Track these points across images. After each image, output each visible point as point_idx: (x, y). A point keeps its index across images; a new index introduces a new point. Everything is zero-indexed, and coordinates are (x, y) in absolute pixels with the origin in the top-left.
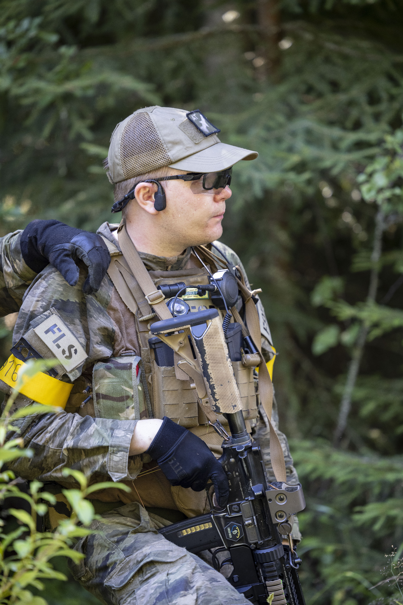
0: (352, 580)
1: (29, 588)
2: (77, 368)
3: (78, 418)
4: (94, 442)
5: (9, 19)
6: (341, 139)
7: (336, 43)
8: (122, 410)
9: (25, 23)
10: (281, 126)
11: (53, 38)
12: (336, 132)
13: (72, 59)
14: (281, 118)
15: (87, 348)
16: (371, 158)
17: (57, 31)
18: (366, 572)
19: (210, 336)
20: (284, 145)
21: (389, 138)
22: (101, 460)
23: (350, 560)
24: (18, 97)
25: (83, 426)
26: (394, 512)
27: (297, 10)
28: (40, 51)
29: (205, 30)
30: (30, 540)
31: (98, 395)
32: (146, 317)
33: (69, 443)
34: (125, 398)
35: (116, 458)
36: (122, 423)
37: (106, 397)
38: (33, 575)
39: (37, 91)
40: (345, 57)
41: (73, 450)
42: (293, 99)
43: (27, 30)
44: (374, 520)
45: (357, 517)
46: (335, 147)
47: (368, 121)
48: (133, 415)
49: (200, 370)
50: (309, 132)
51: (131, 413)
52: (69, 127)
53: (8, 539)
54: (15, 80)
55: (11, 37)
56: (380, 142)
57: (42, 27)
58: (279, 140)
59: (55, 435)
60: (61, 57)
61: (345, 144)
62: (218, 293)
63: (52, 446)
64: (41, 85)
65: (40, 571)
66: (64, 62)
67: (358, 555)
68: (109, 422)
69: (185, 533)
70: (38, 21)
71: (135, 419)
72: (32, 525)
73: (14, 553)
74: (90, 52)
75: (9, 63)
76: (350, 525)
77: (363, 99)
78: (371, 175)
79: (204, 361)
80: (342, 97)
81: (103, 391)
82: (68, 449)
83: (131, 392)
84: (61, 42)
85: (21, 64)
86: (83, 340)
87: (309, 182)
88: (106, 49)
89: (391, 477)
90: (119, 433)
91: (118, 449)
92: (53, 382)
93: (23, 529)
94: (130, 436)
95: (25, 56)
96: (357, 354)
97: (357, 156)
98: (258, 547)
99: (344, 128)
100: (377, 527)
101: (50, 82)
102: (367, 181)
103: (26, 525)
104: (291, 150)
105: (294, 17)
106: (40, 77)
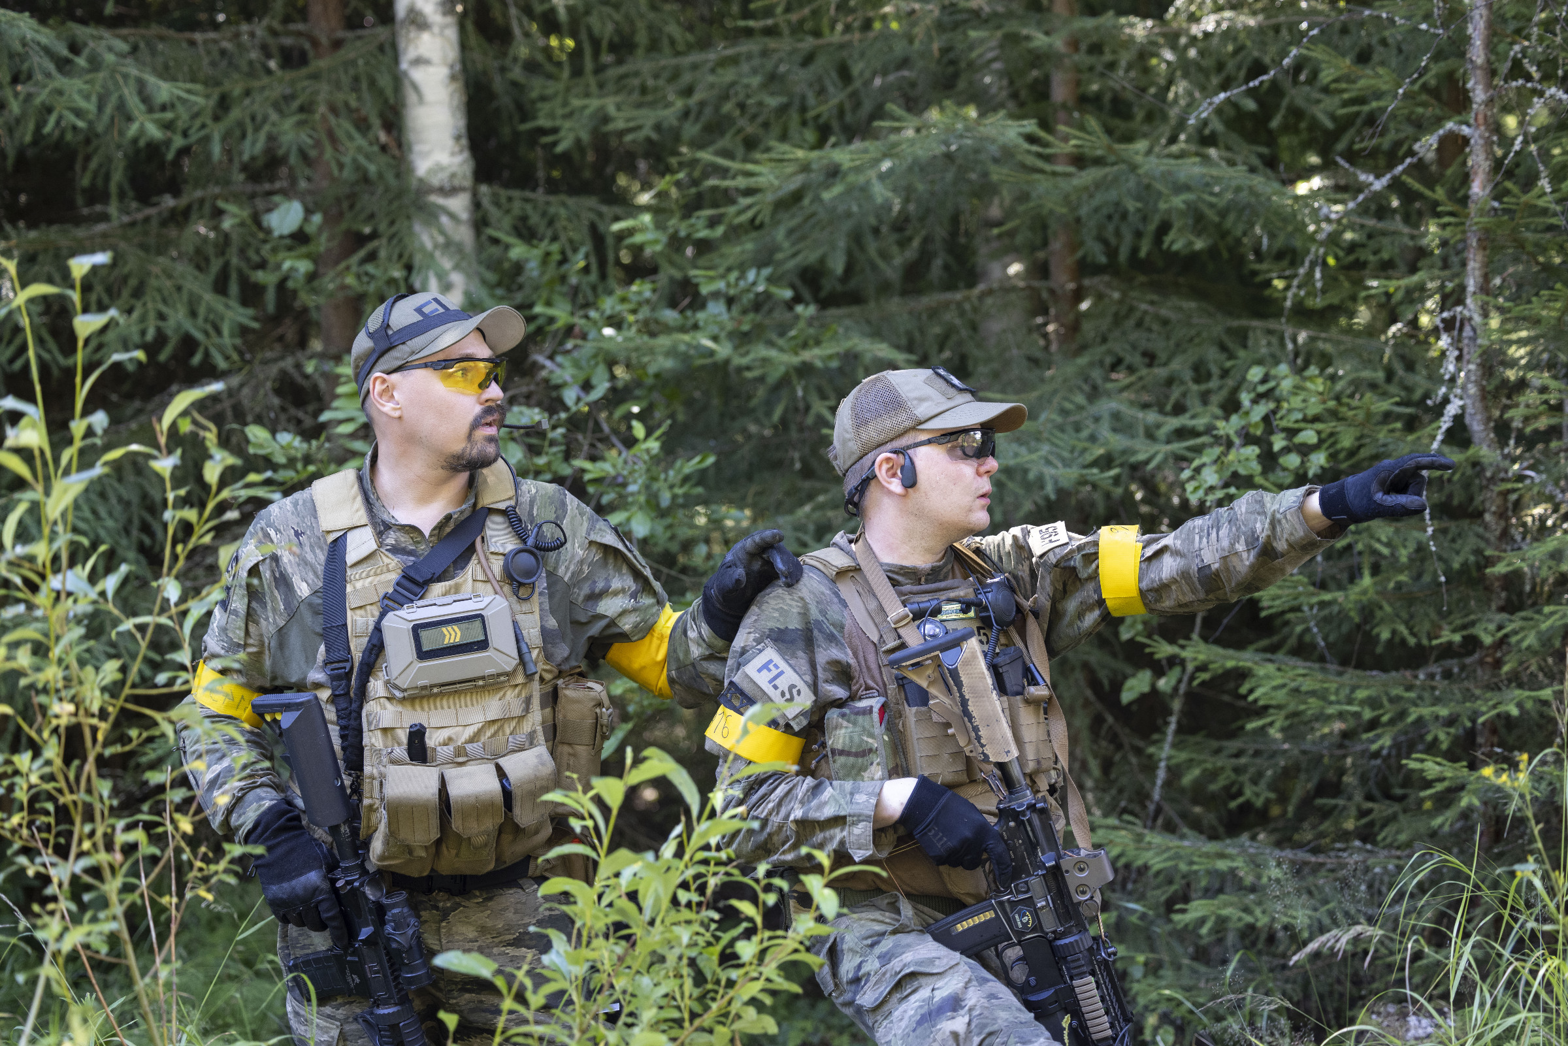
0: (1170, 999)
1: (753, 1001)
2: (803, 714)
3: (809, 781)
4: (828, 812)
5: (729, 270)
6: (1158, 426)
7: (1152, 303)
8: (864, 768)
9: (751, 275)
10: (1081, 408)
11: (788, 294)
12: (1152, 417)
13: (810, 322)
14: (1080, 399)
15: (815, 687)
16: (1198, 450)
17: (793, 286)
18: (1187, 989)
19: (967, 663)
20: (1085, 434)
21: (1221, 424)
22: (838, 834)
23: (1167, 973)
24: (740, 369)
25: (816, 790)
26: (1225, 912)
27: (1103, 259)
28: (771, 311)
29: (981, 287)
30: (755, 939)
31: (833, 751)
32: (891, 644)
33: (798, 813)
34: (866, 752)
35: (858, 830)
36: (866, 785)
37: (842, 753)
38: (759, 985)
39: (765, 361)
40: (1165, 322)
41: (803, 823)
42: (1096, 374)
43: (754, 284)
44: (1202, 921)
45: (1176, 917)
46: (1150, 435)
47: (1194, 404)
48: (879, 774)
49: (958, 710)
50: (1116, 416)
51: (877, 771)
52: (808, 408)
53: (726, 937)
54: (736, 348)
55: (732, 292)
56: (1209, 430)
57: (770, 280)
58: (1078, 428)
59: (779, 805)
60: (797, 317)
61: (1162, 433)
62: (986, 609)
63: (776, 820)
64: (773, 353)
65: (768, 980)
66: (802, 324)
67: (1178, 967)
68: (848, 785)
69: (960, 928)
70: (766, 272)
71: (882, 779)
72: (759, 920)
73: (736, 956)
74: (833, 312)
75: (730, 326)
76: (1169, 927)
77: (1188, 375)
78: (1198, 470)
79: (962, 696)
80: (1161, 372)
81: (839, 746)
82: (796, 821)
83: (875, 744)
84: (797, 299)
85: (746, 327)
86: (808, 678)
87: (1117, 480)
88: (855, 309)
89: (1222, 865)
90: (860, 798)
91: (859, 818)
92: (774, 734)
93: (745, 925)
94: (873, 801)
95: (751, 316)
96: (1177, 705)
97: (1178, 447)
98: (1059, 936)
99: (1162, 411)
100: (1204, 931)
101: (781, 350)
102: (1192, 478)
103: (750, 920)
104: (1093, 438)
105: (1097, 270)
106: (771, 344)
